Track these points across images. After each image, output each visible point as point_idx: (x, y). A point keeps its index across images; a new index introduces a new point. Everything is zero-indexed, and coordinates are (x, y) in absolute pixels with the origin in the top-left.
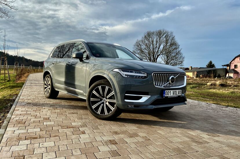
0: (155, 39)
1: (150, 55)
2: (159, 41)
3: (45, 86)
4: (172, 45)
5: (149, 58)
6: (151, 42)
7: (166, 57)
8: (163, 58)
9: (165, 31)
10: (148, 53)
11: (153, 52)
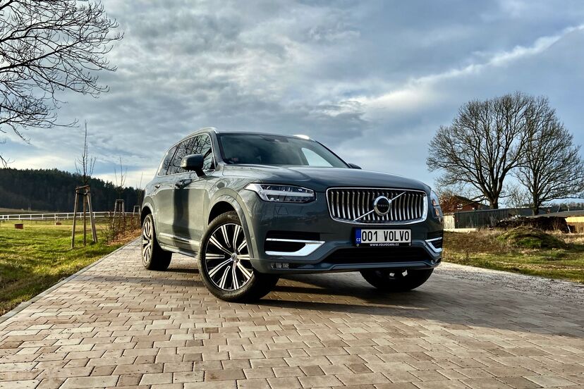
0: (494, 123)
1: (479, 169)
2: (505, 128)
3: (145, 242)
4: (547, 135)
5: (477, 178)
6: (482, 132)
7: (532, 174)
8: (523, 177)
9: (522, 99)
10: (475, 164)
11: (491, 159)
